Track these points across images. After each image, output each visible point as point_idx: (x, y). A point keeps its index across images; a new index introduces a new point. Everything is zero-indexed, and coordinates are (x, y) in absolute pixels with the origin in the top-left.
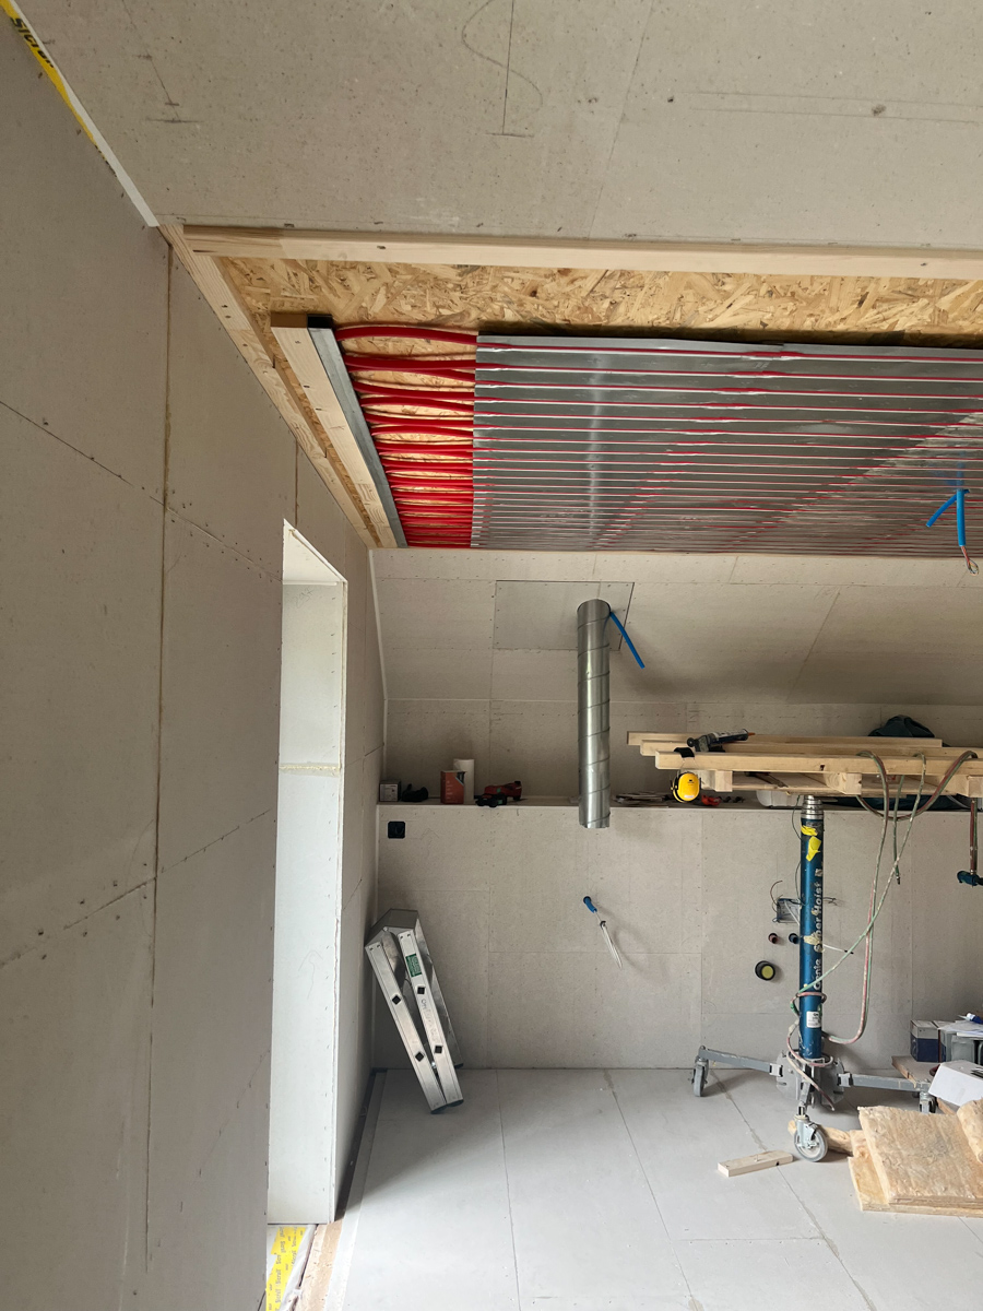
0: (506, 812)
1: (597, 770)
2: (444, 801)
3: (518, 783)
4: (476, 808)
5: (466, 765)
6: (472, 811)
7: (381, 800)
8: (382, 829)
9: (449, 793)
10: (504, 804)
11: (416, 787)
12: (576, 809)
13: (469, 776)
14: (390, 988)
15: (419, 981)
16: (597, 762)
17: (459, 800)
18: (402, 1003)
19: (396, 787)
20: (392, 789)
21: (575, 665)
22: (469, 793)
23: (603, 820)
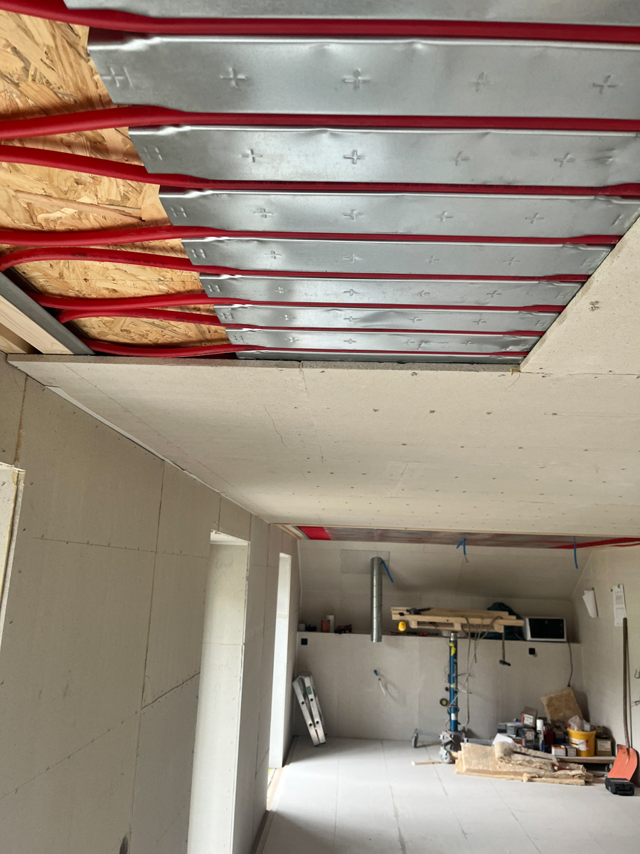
0: (345, 636)
1: (377, 621)
2: (322, 631)
3: (351, 625)
4: (334, 634)
5: (331, 618)
6: (332, 637)
7: (299, 630)
8: (298, 641)
9: (324, 628)
10: (345, 633)
11: (312, 626)
12: (369, 636)
13: (332, 622)
14: (301, 699)
15: (311, 696)
16: (377, 617)
17: (328, 631)
18: (305, 704)
19: (304, 625)
20: (303, 626)
21: (370, 580)
22: (332, 629)
23: (379, 639)
